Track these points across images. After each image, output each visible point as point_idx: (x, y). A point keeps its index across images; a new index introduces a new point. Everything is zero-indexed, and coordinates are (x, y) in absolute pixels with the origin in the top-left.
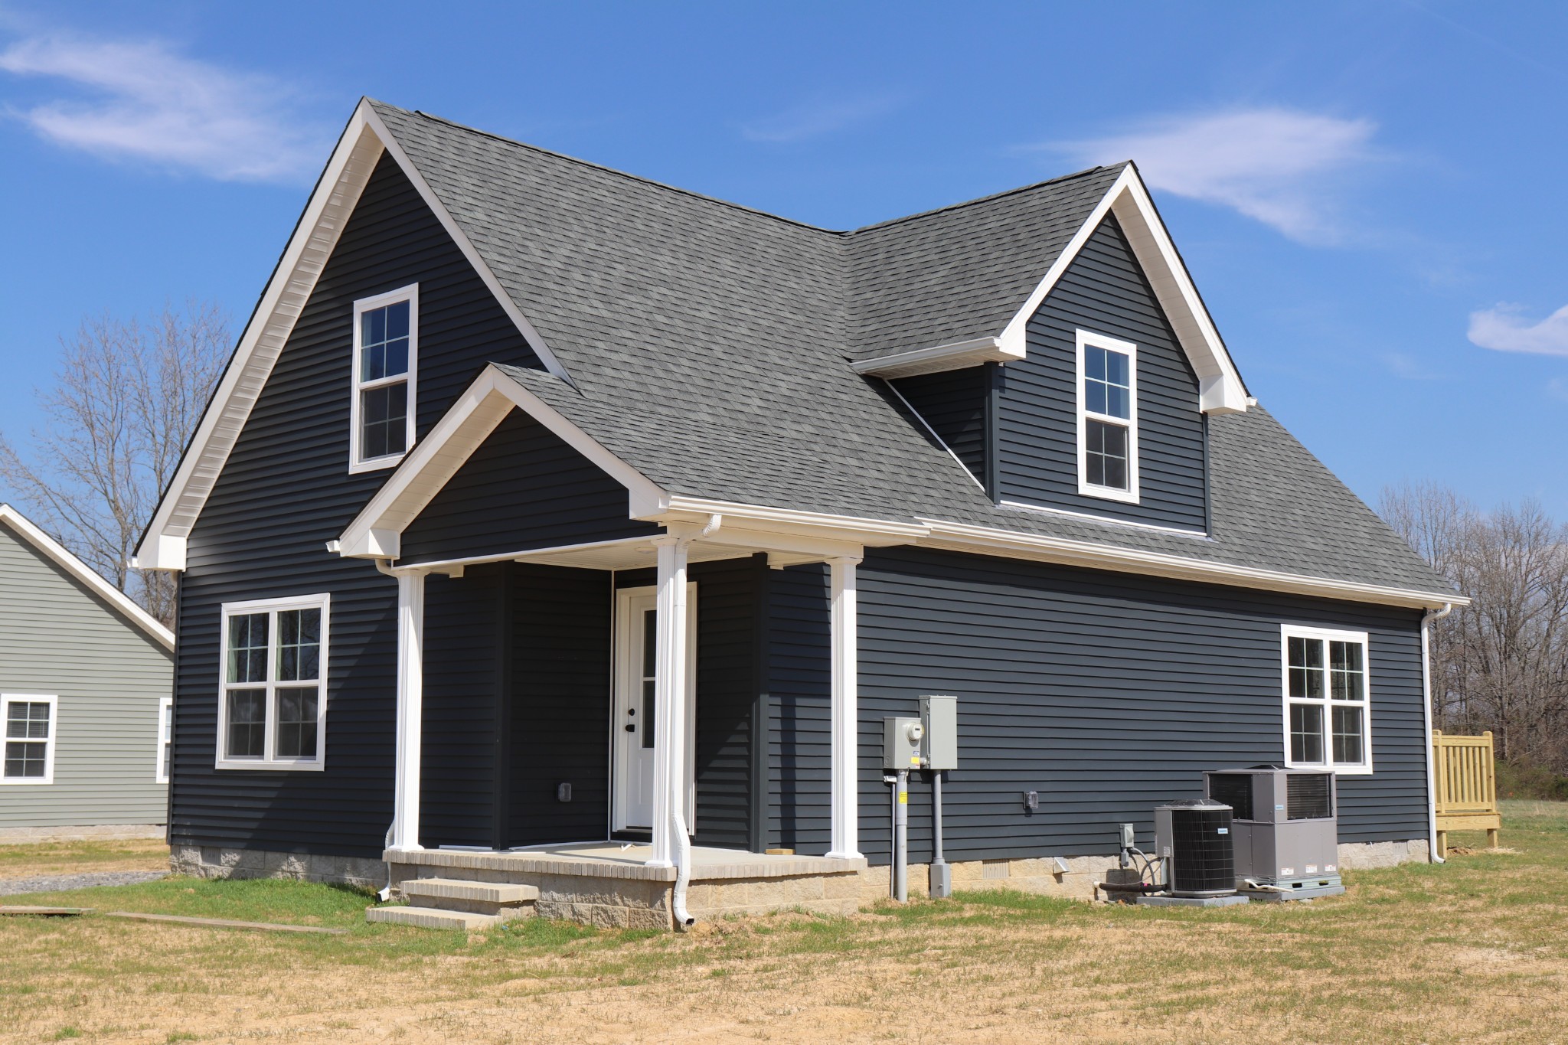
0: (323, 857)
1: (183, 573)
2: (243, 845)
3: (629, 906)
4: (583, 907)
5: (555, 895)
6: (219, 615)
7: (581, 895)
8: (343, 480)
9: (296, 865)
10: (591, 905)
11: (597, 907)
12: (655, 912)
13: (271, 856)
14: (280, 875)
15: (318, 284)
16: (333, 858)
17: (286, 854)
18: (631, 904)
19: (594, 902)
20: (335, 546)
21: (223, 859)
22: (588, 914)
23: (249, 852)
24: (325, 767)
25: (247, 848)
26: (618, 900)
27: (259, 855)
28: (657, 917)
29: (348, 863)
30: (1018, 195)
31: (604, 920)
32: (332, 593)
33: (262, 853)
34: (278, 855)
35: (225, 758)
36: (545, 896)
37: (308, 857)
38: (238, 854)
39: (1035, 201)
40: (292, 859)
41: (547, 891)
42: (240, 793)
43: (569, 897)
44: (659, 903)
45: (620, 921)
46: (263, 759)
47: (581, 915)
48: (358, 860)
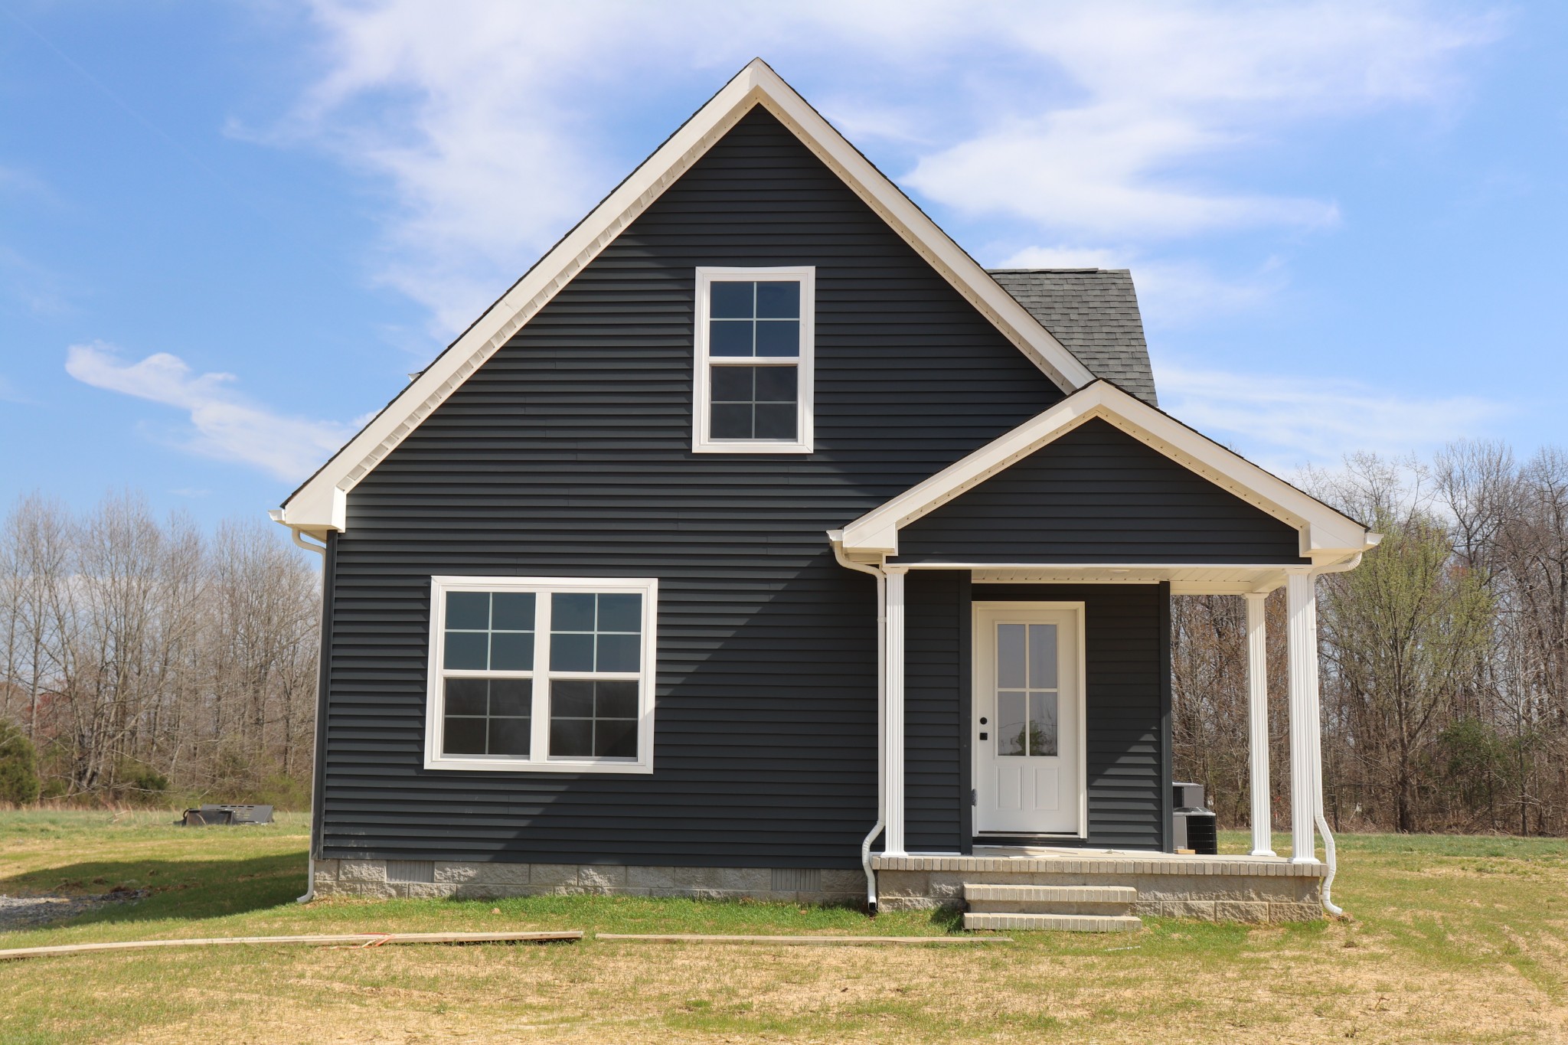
0: (651, 869)
1: (340, 534)
2: (487, 857)
3: (1269, 901)
4: (1205, 904)
5: (1160, 895)
6: (427, 589)
7: (1197, 893)
8: (681, 457)
9: (595, 876)
10: (1213, 902)
11: (1222, 904)
12: (1304, 905)
13: (541, 870)
14: (562, 891)
15: (620, 237)
16: (669, 870)
17: (576, 867)
18: (1271, 899)
19: (1218, 898)
20: (833, 536)
21: (436, 872)
22: (1211, 911)
23: (496, 865)
24: (654, 769)
25: (492, 861)
26: (1253, 895)
27: (519, 869)
28: (1307, 910)
29: (700, 873)
30: (1018, 276)
31: (1233, 915)
32: (660, 579)
33: (526, 866)
34: (560, 868)
35: (441, 757)
36: (1142, 896)
37: (621, 869)
38: (472, 868)
39: (1048, 285)
40: (591, 872)
41: (1149, 891)
42: (477, 798)
43: (1180, 896)
44: (1308, 896)
45: (1260, 915)
46: (529, 758)
47: (1203, 912)
48: (721, 871)
